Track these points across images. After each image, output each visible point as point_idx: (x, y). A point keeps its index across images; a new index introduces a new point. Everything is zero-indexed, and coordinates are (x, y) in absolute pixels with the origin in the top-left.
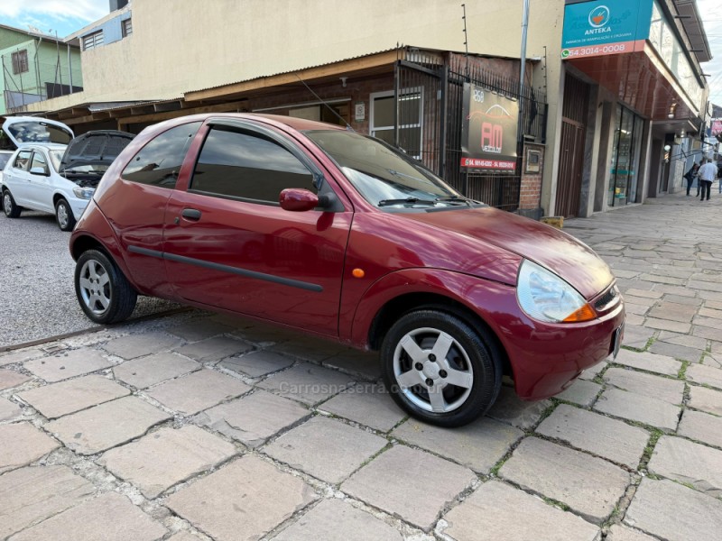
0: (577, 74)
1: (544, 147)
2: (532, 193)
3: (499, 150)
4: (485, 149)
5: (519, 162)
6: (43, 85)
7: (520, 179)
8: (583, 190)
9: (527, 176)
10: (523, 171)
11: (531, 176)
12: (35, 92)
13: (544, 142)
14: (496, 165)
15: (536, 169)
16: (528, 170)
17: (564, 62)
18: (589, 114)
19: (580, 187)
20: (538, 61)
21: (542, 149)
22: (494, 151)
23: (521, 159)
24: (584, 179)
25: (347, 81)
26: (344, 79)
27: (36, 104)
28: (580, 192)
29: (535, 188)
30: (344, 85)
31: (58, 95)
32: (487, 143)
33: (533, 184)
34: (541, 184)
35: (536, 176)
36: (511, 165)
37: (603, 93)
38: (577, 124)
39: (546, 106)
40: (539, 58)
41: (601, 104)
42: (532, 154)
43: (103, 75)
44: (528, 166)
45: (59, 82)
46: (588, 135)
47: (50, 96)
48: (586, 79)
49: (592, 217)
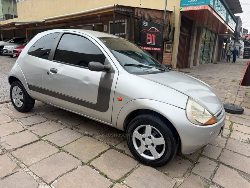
0: (187, 16)
1: (173, 43)
2: (168, 59)
3: (154, 44)
4: (148, 43)
5: (162, 48)
6: (4, 15)
7: (163, 54)
8: (189, 58)
9: (166, 53)
10: (164, 52)
11: (167, 53)
12: (2, 17)
13: (173, 41)
14: (153, 49)
15: (169, 51)
16: (166, 51)
17: (181, 12)
18: (192, 31)
19: (188, 57)
20: (172, 12)
21: (172, 44)
22: (152, 44)
23: (163, 47)
24: (190, 55)
25: (100, 17)
26: (99, 16)
27: (2, 22)
28: (188, 59)
29: (169, 58)
30: (99, 18)
31: (9, 18)
32: (149, 41)
33: (168, 56)
34: (172, 56)
35: (169, 53)
36: (159, 49)
37: (197, 24)
38: (187, 35)
39: (174, 28)
40: (172, 10)
41: (197, 28)
42: (167, 45)
44: (166, 50)
45: (9, 14)
46: (191, 39)
47: (6, 19)
48: (191, 18)
49: (192, 68)
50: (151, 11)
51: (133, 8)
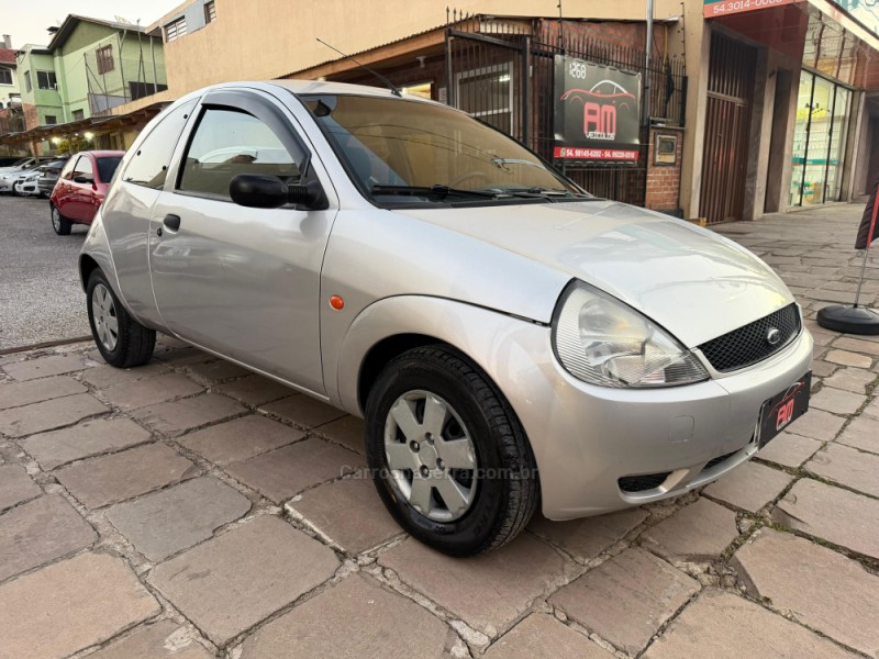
0: (734, 35)
1: (683, 132)
2: (666, 189)
3: (612, 137)
4: (590, 135)
5: (643, 151)
6: (127, 85)
7: (645, 173)
8: (748, 185)
9: (657, 168)
10: (650, 163)
11: (664, 169)
12: (121, 93)
13: (682, 125)
14: (607, 154)
15: (670, 159)
16: (658, 160)
17: (708, 21)
18: (756, 87)
19: (744, 182)
20: (675, 23)
21: (680, 135)
22: (604, 138)
23: (647, 147)
24: (749, 172)
25: (426, 61)
26: (421, 59)
27: (120, 107)
28: (744, 188)
29: (670, 184)
30: (422, 66)
31: (142, 95)
32: (592, 127)
33: (666, 178)
34: (680, 178)
35: (671, 168)
36: (631, 155)
37: (775, 57)
38: (738, 101)
39: (685, 79)
40: (676, 19)
41: (773, 73)
42: (662, 141)
43: (188, 69)
44: (657, 156)
45: (142, 81)
46: (754, 114)
47: (134, 98)
48: (749, 41)
49: (762, 220)
50: (596, 27)
51: (534, 22)
